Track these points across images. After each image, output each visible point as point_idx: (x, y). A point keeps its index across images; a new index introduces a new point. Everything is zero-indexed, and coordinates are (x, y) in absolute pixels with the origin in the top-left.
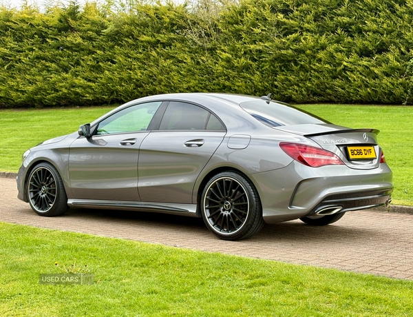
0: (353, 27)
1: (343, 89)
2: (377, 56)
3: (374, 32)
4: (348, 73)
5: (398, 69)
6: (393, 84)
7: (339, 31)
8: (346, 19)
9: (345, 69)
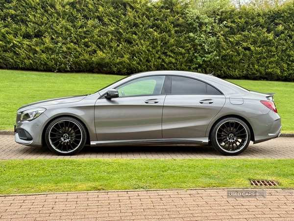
0: (18, 18)
1: (13, 59)
2: (35, 39)
3: (33, 23)
4: (17, 49)
5: (51, 49)
6: (47, 58)
7: (9, 20)
8: (13, 12)
9: (14, 46)
